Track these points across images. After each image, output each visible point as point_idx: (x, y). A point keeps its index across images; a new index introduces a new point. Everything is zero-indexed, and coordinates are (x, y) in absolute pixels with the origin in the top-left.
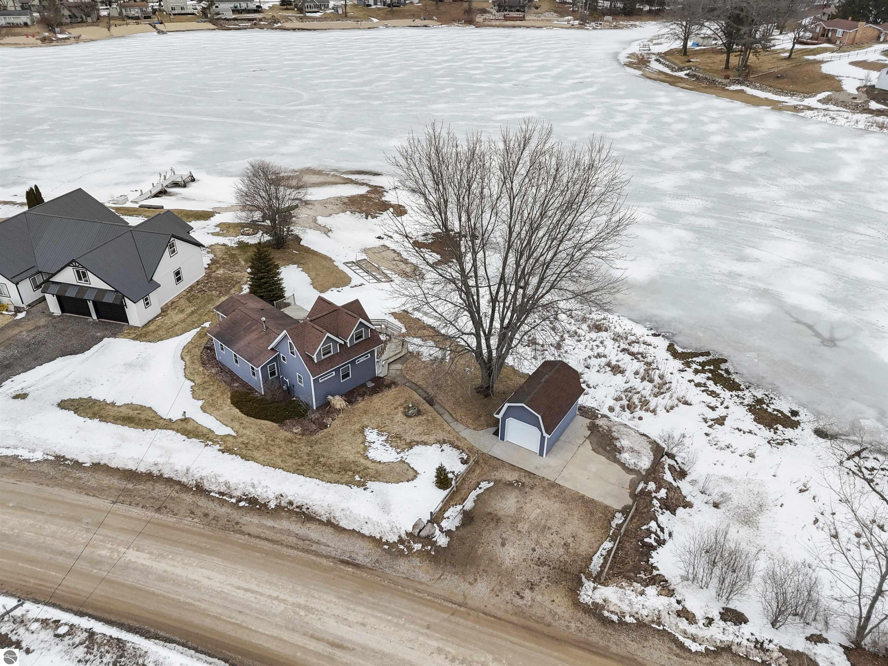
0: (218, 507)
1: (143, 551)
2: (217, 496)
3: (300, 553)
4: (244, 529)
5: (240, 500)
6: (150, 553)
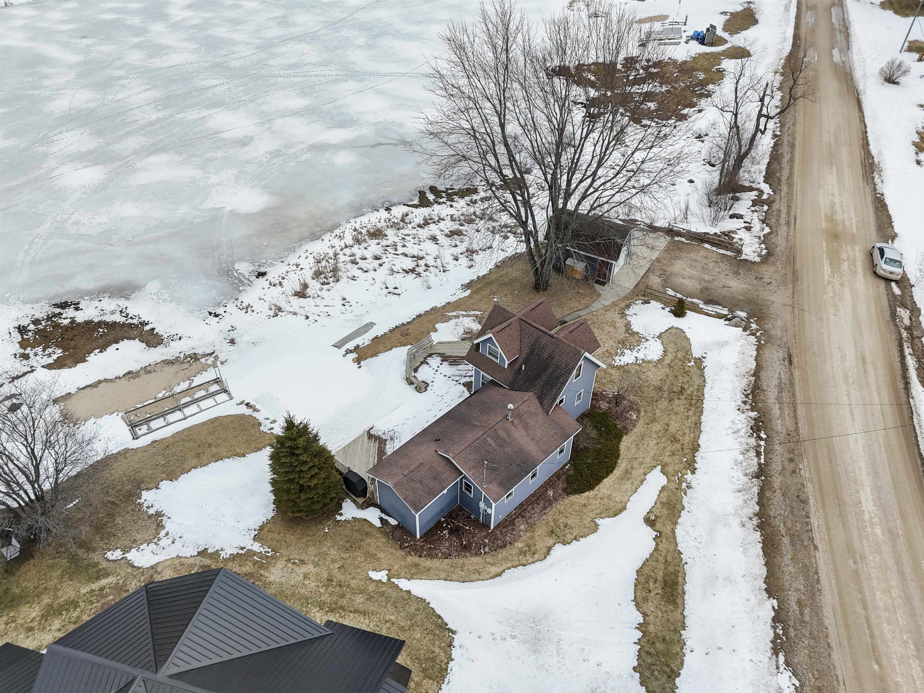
0: (776, 453)
2: (762, 457)
4: (791, 428)
5: (760, 438)
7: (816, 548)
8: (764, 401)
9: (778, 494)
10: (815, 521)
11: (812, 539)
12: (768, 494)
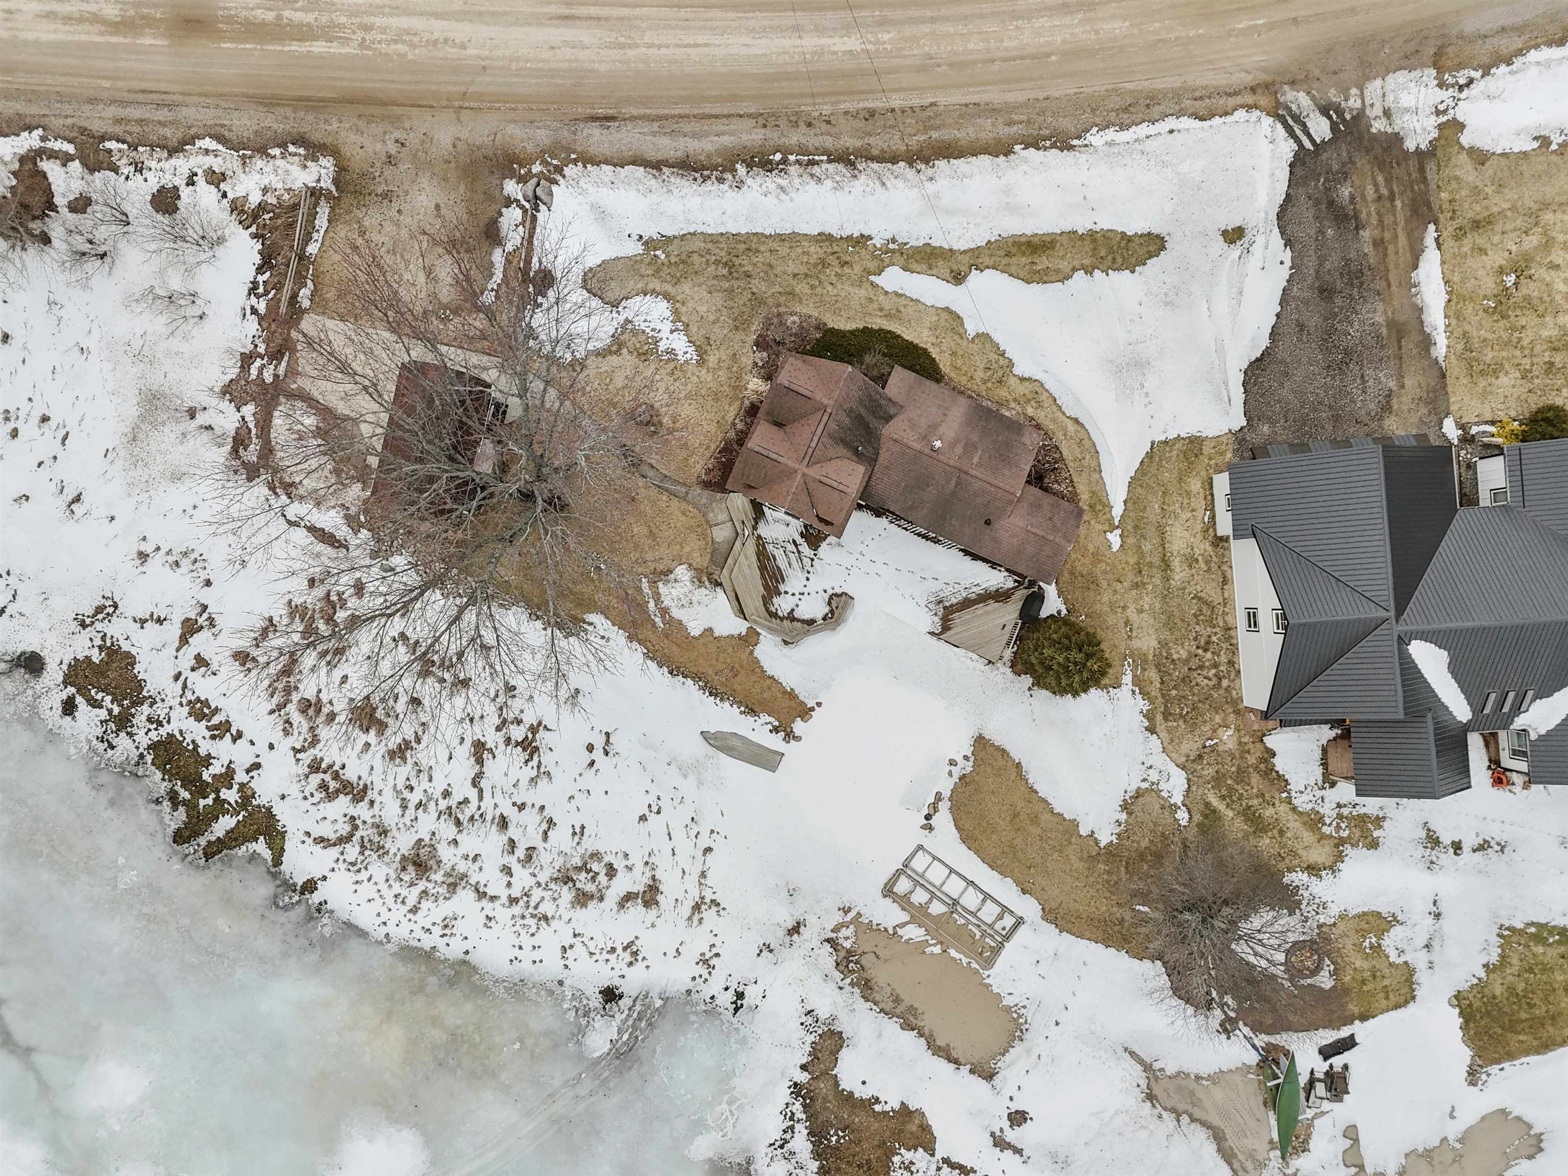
0: (803, 141)
1: (845, 53)
2: (816, 158)
3: (666, 112)
4: (751, 123)
5: (784, 161)
6: (835, 53)
7: (933, 104)
8: (709, 156)
9: (872, 140)
10: (896, 102)
11: (923, 108)
12: (875, 152)
